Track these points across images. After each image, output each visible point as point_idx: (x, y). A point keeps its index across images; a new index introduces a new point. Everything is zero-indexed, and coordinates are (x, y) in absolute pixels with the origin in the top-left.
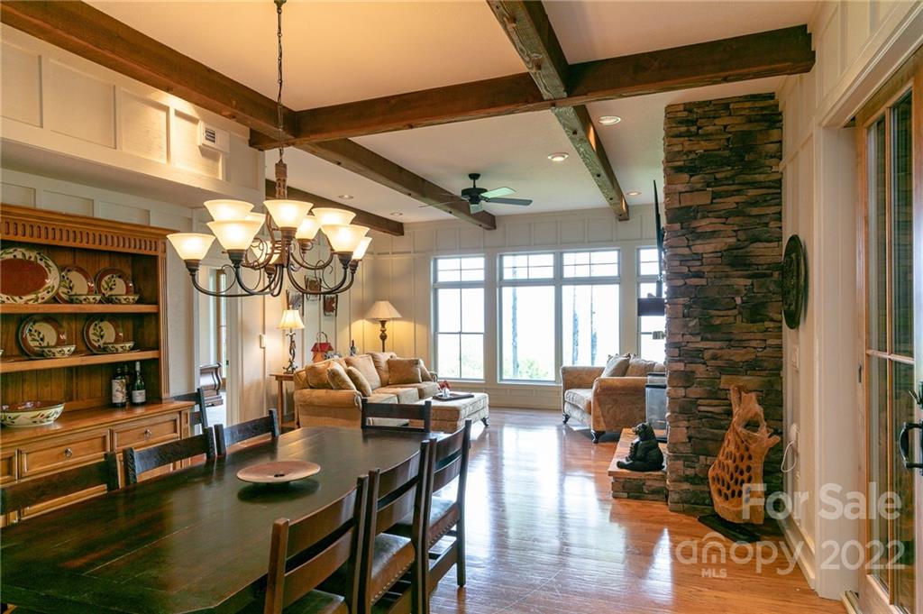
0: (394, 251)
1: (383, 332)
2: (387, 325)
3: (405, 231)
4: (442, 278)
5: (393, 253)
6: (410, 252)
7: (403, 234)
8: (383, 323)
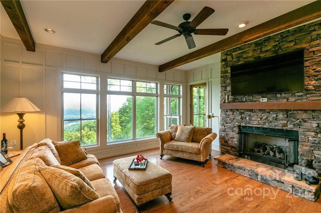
0: (23, 61)
1: (21, 122)
2: (25, 117)
3: (36, 49)
4: (66, 85)
5: (22, 63)
6: (42, 65)
7: (34, 51)
8: (21, 115)
